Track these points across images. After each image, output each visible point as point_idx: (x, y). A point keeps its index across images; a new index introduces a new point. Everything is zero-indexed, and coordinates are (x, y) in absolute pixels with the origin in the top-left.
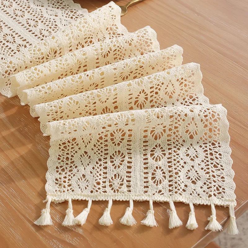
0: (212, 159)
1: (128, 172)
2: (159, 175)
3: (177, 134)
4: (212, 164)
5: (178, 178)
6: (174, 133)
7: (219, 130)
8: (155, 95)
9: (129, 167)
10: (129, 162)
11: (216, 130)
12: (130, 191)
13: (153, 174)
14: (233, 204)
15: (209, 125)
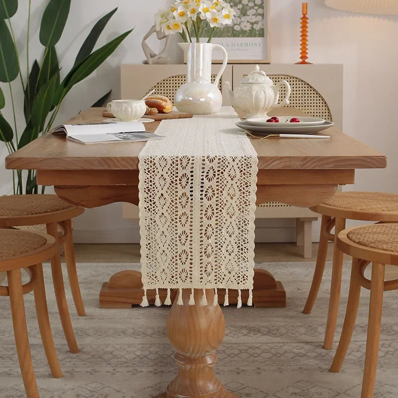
0: (242, 254)
1: (190, 268)
2: (209, 268)
3: (221, 234)
4: (242, 257)
5: (221, 271)
6: (220, 234)
7: (248, 231)
8: (221, 175)
9: (191, 264)
10: (191, 259)
11: (246, 231)
12: (191, 282)
13: (206, 268)
14: (251, 288)
15: (241, 227)
